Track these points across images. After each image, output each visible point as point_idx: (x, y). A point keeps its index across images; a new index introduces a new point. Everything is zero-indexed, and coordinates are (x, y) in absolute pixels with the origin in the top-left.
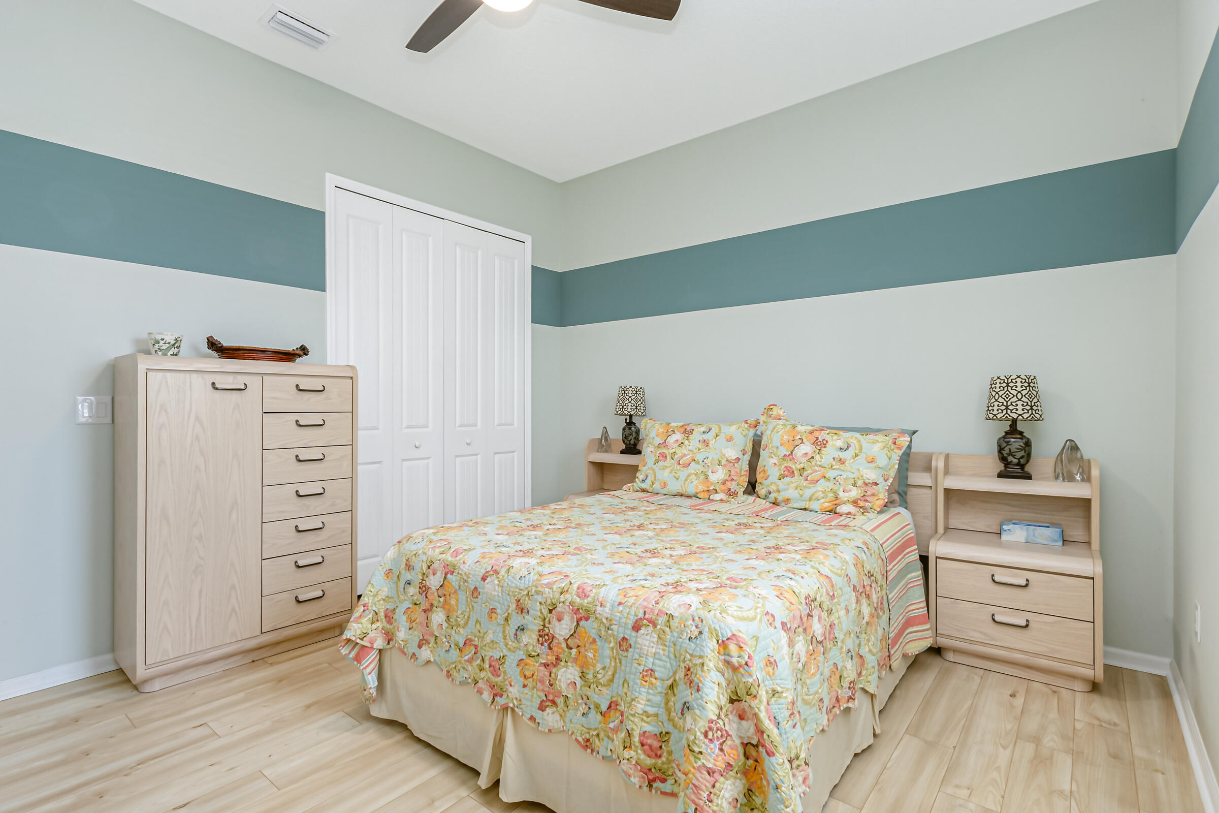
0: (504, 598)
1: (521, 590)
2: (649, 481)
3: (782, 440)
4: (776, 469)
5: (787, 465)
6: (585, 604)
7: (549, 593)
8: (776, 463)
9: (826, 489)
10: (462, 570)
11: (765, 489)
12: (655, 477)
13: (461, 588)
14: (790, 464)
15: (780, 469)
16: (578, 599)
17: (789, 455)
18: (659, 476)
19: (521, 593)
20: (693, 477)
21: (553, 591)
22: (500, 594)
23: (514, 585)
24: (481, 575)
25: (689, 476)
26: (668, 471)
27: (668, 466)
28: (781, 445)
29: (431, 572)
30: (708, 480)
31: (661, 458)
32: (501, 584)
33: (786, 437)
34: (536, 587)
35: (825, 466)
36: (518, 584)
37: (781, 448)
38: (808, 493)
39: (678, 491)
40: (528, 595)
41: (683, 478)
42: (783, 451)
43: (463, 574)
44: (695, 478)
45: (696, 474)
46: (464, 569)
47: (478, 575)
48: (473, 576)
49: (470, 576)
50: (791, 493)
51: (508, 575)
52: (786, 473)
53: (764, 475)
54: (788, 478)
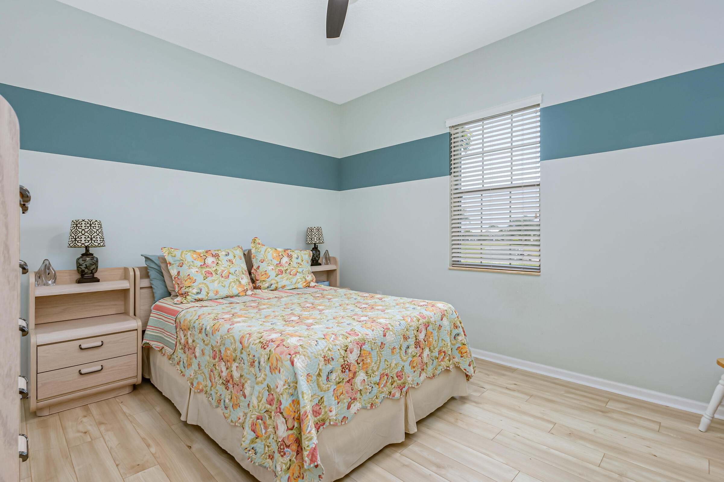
0: (397, 338)
1: (404, 329)
2: (204, 292)
3: (273, 256)
4: (274, 271)
5: (280, 269)
6: (427, 321)
7: (414, 324)
8: (273, 268)
9: (301, 277)
10: (370, 339)
11: (268, 283)
12: (208, 288)
13: (373, 348)
14: (281, 268)
15: (275, 272)
16: (424, 320)
17: (279, 263)
18: (211, 287)
19: (404, 331)
20: (233, 284)
21: (415, 323)
22: (395, 338)
23: (399, 329)
24: (382, 334)
25: (230, 283)
26: (216, 282)
27: (216, 279)
28: (273, 259)
29: (349, 353)
30: (241, 284)
31: (207, 275)
32: (394, 333)
33: (275, 255)
34: (409, 325)
35: (295, 267)
36: (401, 328)
37: (274, 260)
38: (294, 280)
39: (227, 295)
40: (407, 330)
41: (227, 285)
42: (275, 262)
43: (372, 340)
44: (234, 284)
45: (234, 282)
46: (370, 337)
47: (380, 336)
48: (378, 337)
49: (376, 339)
50: (284, 282)
51: (394, 327)
52: (279, 273)
53: (266, 276)
54: (280, 275)
